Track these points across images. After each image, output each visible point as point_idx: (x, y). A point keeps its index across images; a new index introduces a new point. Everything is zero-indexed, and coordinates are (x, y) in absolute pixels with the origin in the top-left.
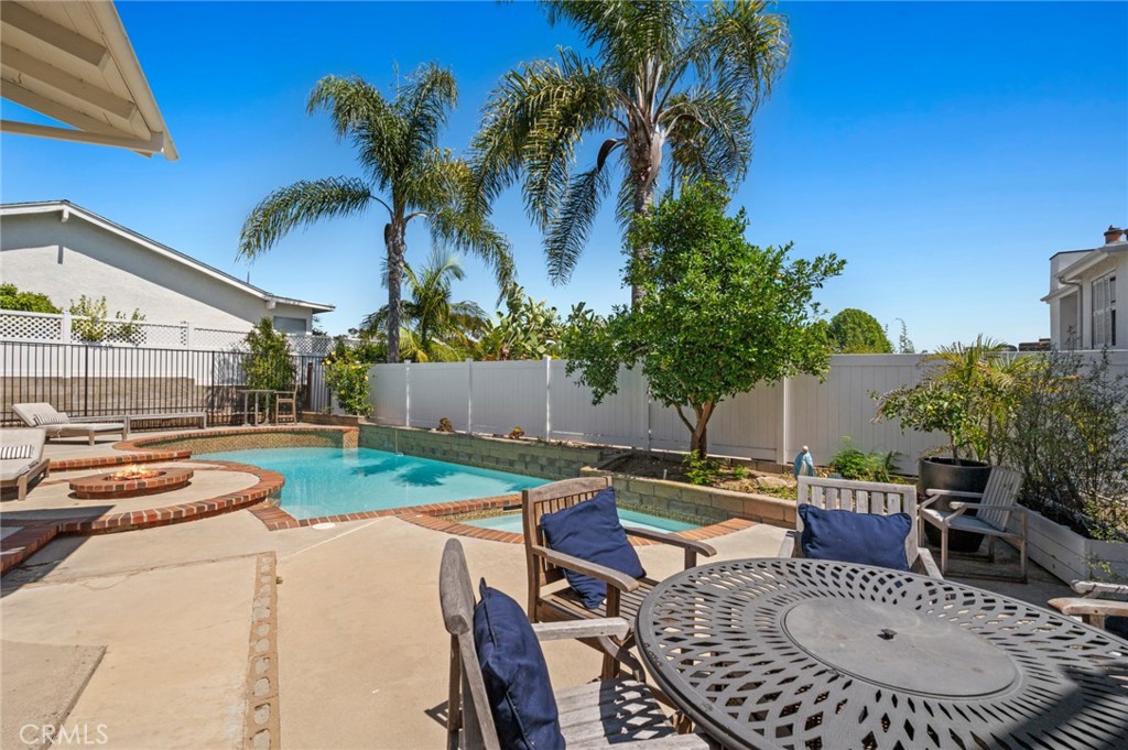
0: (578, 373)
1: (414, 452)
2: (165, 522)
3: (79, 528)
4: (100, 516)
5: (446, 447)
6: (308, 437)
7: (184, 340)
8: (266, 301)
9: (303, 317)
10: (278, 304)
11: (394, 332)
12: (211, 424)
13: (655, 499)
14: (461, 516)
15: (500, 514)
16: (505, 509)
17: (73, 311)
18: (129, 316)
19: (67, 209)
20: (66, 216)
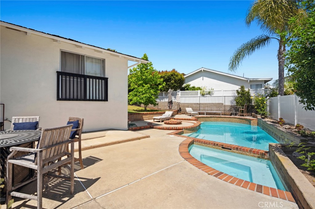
3: (152, 127)
4: (156, 126)
5: (269, 128)
6: (243, 120)
8: (246, 80)
16: (222, 148)
18: (210, 89)
19: (202, 69)
20: (202, 71)
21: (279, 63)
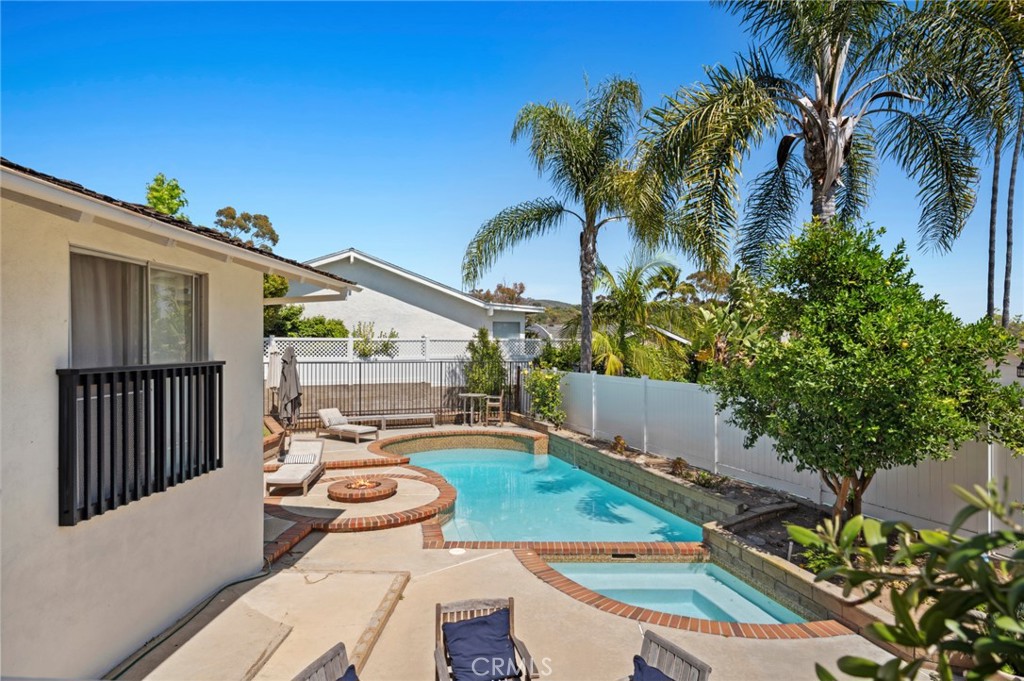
0: (729, 411)
1: (587, 468)
2: (368, 529)
3: (322, 527)
4: (334, 519)
5: (611, 469)
7: (423, 352)
8: (486, 310)
9: (517, 321)
10: (495, 311)
11: (586, 341)
12: (440, 422)
13: (763, 576)
14: (570, 557)
15: (608, 561)
16: (614, 556)
17: (354, 335)
18: (388, 335)
19: (353, 255)
20: (352, 260)
21: (584, 282)
